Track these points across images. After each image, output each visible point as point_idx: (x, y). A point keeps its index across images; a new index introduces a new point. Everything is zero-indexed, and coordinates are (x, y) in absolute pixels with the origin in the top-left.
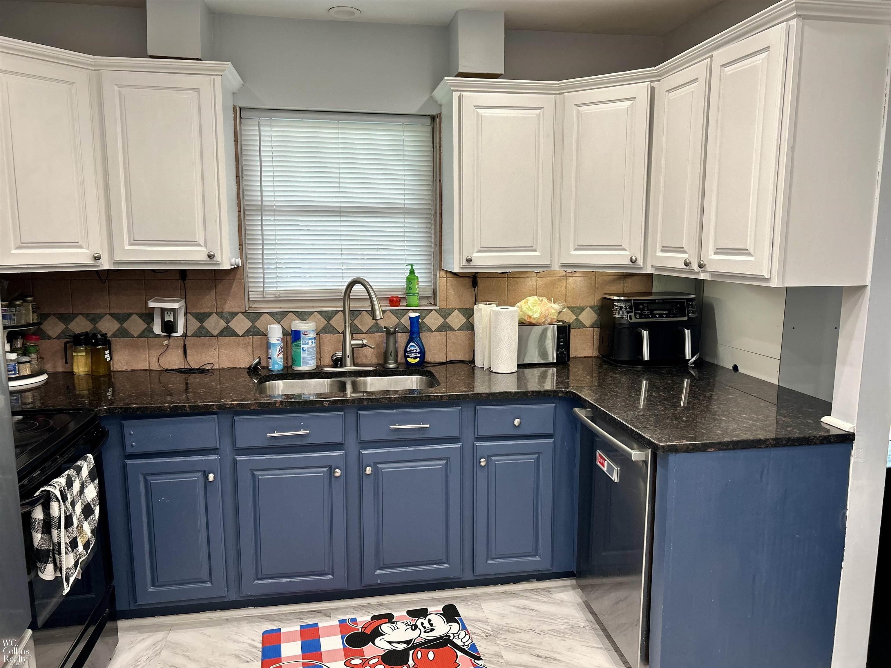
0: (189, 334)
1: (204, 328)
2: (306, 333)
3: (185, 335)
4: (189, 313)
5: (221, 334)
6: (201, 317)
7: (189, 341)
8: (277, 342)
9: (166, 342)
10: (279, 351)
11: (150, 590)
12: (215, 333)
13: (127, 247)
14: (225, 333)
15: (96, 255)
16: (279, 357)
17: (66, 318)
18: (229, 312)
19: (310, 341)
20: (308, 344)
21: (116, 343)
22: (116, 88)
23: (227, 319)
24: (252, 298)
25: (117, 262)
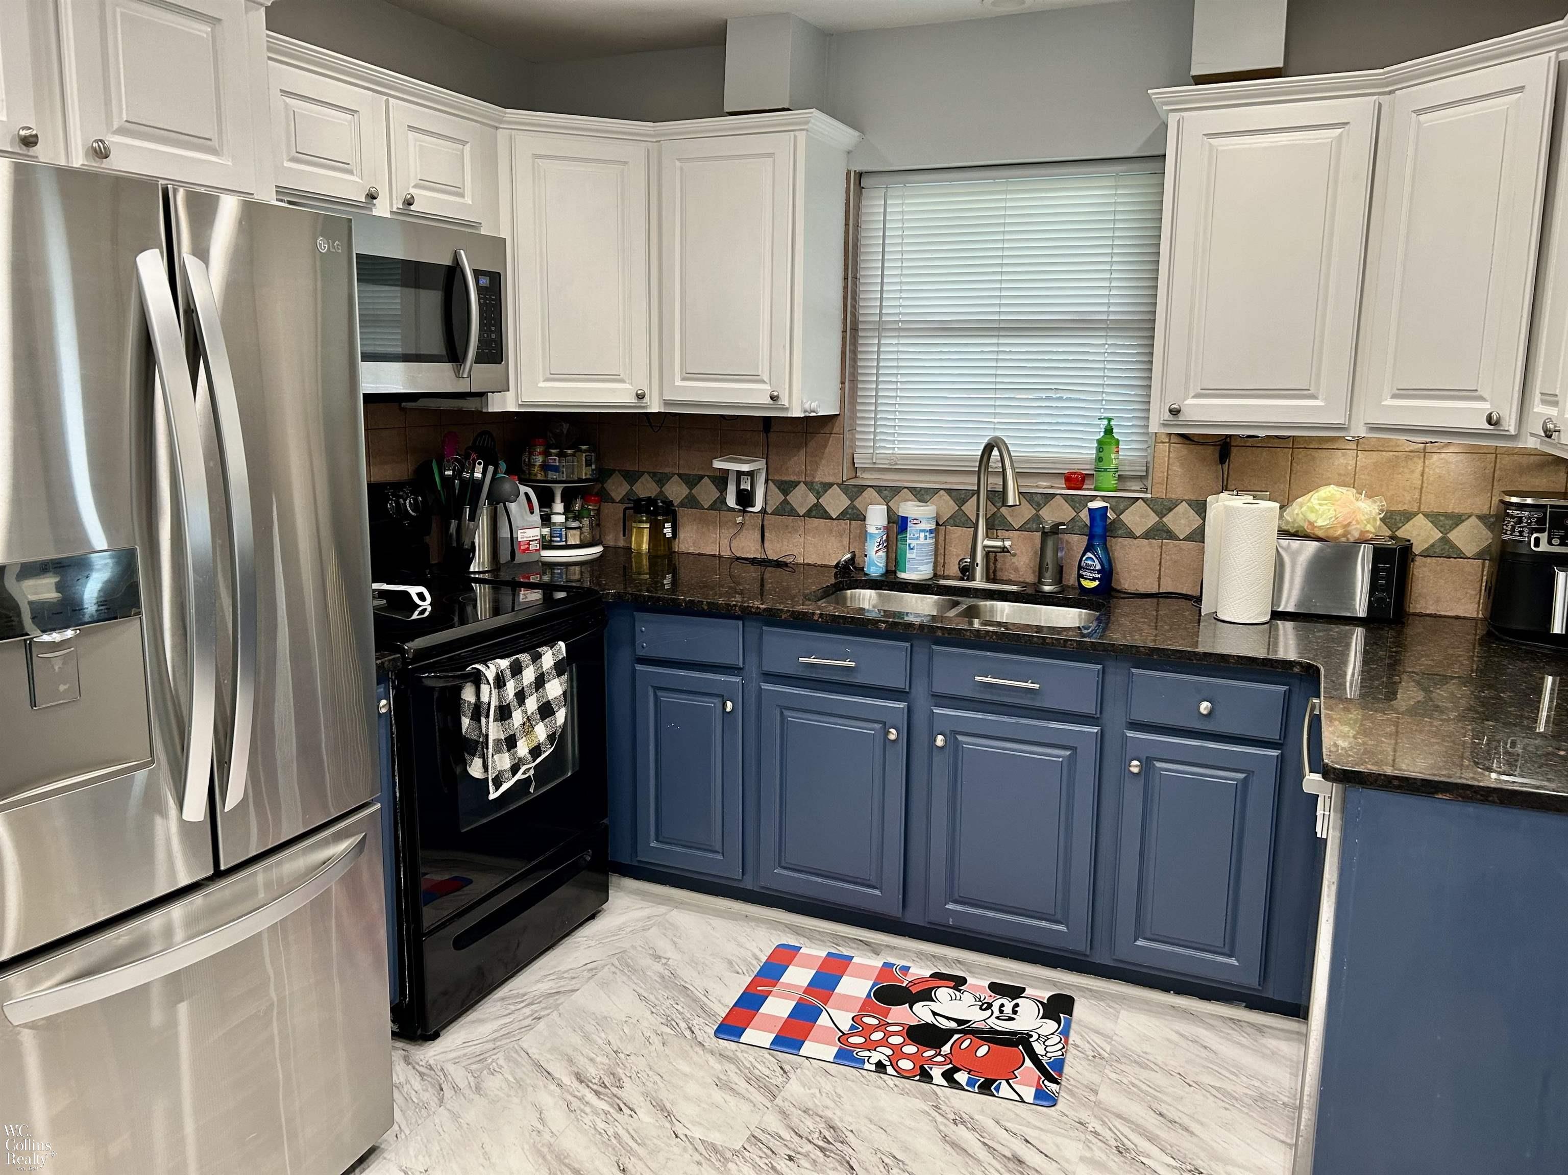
0: (769, 510)
1: (788, 503)
2: (915, 522)
3: (764, 511)
4: (771, 480)
5: (809, 514)
6: (786, 487)
7: (770, 520)
8: (877, 532)
9: (739, 520)
10: (879, 546)
11: (652, 845)
12: (802, 511)
13: (678, 383)
14: (814, 513)
15: (639, 392)
16: (878, 554)
17: (631, 477)
18: (821, 483)
19: (922, 535)
20: (918, 538)
21: (684, 515)
22: (678, 163)
23: (818, 493)
24: (858, 463)
25: (667, 403)
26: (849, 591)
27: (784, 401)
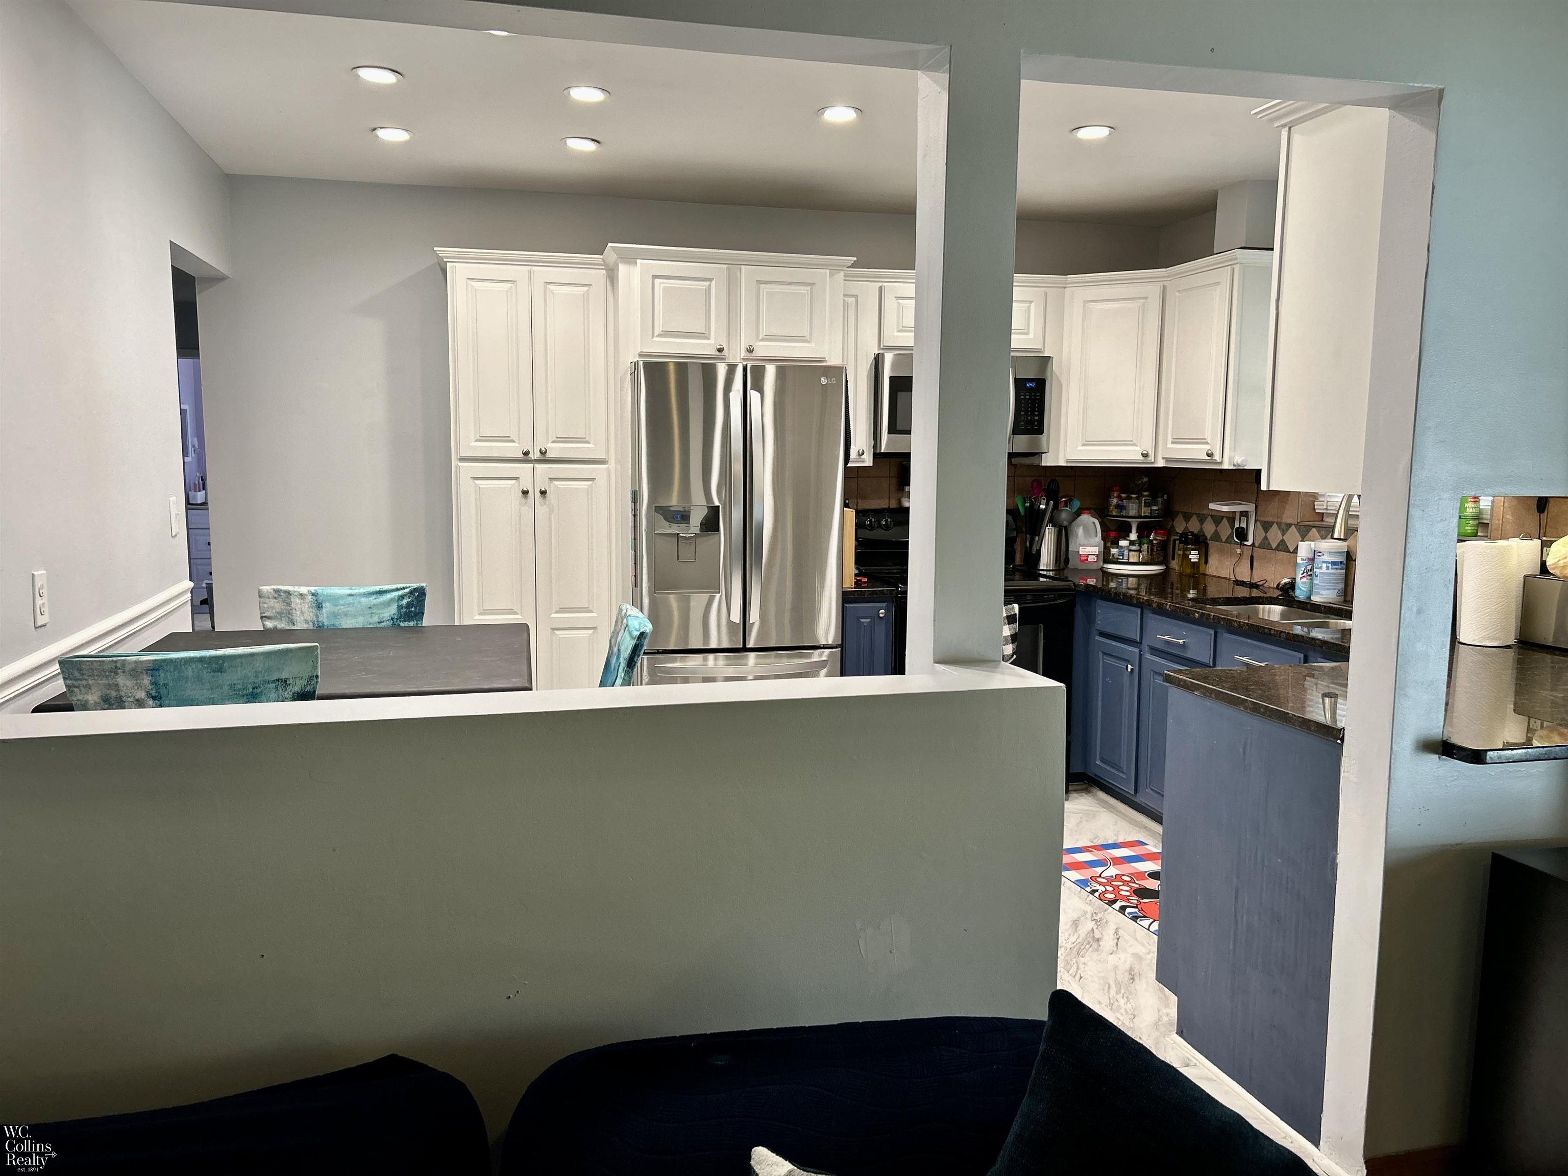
0: (1257, 545)
1: (1267, 539)
2: (1319, 554)
3: (1253, 545)
4: (1259, 521)
5: (1277, 549)
6: (1267, 526)
7: (1258, 552)
8: (1302, 562)
9: (1239, 551)
10: (1303, 574)
11: (1097, 763)
12: (1274, 546)
13: (1170, 445)
14: (1280, 547)
15: (1142, 452)
16: (1302, 580)
18: (1286, 524)
19: (1324, 565)
20: (1321, 568)
21: (1213, 546)
23: (1283, 531)
24: (1318, 509)
25: (1167, 460)
26: (1261, 606)
27: (1217, 457)
